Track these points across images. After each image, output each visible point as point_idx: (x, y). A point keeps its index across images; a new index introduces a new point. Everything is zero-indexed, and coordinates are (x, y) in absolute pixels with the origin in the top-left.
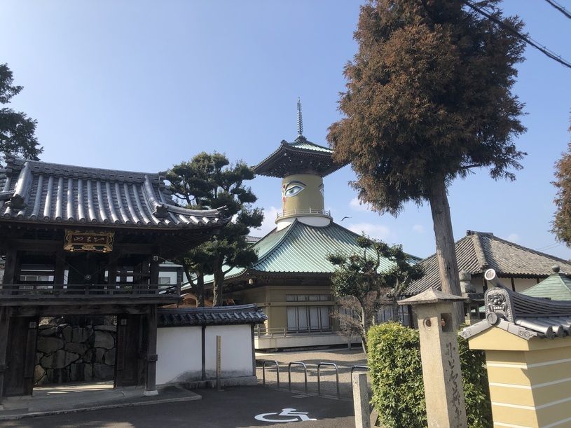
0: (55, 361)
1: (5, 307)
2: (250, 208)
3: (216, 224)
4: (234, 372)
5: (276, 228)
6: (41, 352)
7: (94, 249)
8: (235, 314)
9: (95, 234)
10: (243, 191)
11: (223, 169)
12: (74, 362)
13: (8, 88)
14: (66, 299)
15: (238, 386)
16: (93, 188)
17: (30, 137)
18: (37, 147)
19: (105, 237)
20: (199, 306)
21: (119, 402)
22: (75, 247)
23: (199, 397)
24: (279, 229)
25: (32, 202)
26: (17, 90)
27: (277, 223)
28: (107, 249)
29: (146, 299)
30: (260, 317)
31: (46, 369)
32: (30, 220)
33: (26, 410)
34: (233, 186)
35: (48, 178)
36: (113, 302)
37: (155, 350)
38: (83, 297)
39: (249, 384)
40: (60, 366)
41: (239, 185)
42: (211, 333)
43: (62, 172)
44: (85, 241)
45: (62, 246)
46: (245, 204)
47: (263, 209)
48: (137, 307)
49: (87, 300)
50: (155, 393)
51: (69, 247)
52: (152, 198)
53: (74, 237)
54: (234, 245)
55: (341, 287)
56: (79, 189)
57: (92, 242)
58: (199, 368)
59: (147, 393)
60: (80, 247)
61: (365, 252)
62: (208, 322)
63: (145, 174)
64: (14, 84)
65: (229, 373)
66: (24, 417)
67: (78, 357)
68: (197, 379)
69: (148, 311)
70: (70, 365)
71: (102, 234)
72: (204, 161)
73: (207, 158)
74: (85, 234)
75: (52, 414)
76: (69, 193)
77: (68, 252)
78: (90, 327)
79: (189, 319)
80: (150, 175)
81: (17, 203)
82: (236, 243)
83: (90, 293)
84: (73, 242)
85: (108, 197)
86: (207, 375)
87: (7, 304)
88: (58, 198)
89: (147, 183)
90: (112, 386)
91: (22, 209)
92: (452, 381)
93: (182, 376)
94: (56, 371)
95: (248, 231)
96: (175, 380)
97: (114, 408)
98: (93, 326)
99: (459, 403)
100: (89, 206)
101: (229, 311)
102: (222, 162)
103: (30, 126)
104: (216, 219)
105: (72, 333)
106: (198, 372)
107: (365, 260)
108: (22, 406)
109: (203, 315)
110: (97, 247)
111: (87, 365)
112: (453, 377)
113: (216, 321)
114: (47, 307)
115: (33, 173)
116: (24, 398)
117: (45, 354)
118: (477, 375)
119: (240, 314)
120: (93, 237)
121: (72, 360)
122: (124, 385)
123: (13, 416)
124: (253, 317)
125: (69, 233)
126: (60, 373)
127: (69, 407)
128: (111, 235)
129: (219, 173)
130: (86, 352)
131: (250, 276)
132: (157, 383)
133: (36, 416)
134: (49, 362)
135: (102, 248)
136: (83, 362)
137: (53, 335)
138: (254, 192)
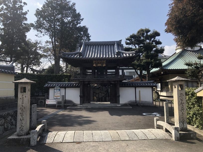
0: (99, 96)
1: (81, 81)
2: (159, 47)
3: (134, 56)
4: (146, 102)
5: (176, 52)
6: (95, 93)
7: (101, 65)
8: (146, 84)
9: (100, 61)
10: (156, 41)
11: (149, 34)
12: (104, 96)
13: (80, 19)
14: (94, 79)
15: (147, 106)
16: (101, 48)
17: (87, 33)
18: (89, 35)
19: (103, 62)
20: (141, 81)
21: (110, 107)
22: (96, 65)
23: (131, 107)
24: (177, 53)
25: (84, 54)
26: (82, 20)
27: (176, 50)
28: (104, 65)
29: (115, 79)
30: (154, 85)
31: (97, 98)
32: (83, 59)
33: (87, 107)
34: (152, 39)
35: (89, 46)
36: (106, 80)
37: (119, 93)
38: (98, 78)
39: (151, 106)
40: (100, 97)
41: (155, 39)
42: (138, 89)
43: (92, 44)
44: (98, 63)
45: (93, 65)
46: (158, 45)
47: (164, 47)
48: (113, 81)
49: (99, 79)
50: (120, 105)
51: (94, 65)
52: (116, 49)
53: (95, 62)
54: (152, 61)
55: (189, 75)
56: (97, 48)
57: (100, 63)
58: (135, 100)
59: (117, 105)
60: (97, 65)
61: (200, 61)
62: (136, 86)
63: (115, 41)
64: (81, 18)
65: (144, 102)
66: (86, 108)
67: (104, 95)
68: (134, 103)
69: (117, 82)
70: (103, 97)
71: (103, 61)
72: (141, 32)
73: (142, 30)
74: (98, 61)
75: (93, 108)
76: (94, 50)
77: (94, 66)
78: (107, 87)
79: (130, 85)
80: (117, 41)
81: (80, 54)
82: (153, 60)
83: (100, 77)
84: (95, 64)
85: (104, 50)
86: (137, 102)
87: (81, 80)
88: (91, 52)
89: (116, 44)
90: (110, 103)
91: (82, 56)
92: (181, 105)
93: (129, 102)
94: (99, 98)
95: (158, 55)
96: (127, 103)
97: (108, 108)
98: (108, 86)
99: (184, 111)
100: (99, 53)
101: (144, 83)
102: (148, 31)
103: (87, 30)
104: (134, 54)
105: (102, 88)
106: (134, 101)
107: (200, 64)
108: (87, 106)
109: (135, 84)
110: (102, 65)
111: (107, 97)
112: (182, 104)
113: (139, 86)
114: (90, 81)
115: (85, 45)
116: (88, 104)
117: (96, 94)
118: (200, 105)
119: (148, 84)
120: (100, 62)
121: (103, 96)
122: (113, 103)
123: (84, 108)
124: (152, 85)
125: (94, 61)
126: (100, 99)
127: (97, 107)
128: (105, 61)
129: (147, 35)
130: (107, 94)
131: (162, 71)
132: (120, 103)
133: (89, 108)
134: (97, 96)
135: (103, 65)
136: (106, 96)
137: (98, 89)
138: (160, 41)
